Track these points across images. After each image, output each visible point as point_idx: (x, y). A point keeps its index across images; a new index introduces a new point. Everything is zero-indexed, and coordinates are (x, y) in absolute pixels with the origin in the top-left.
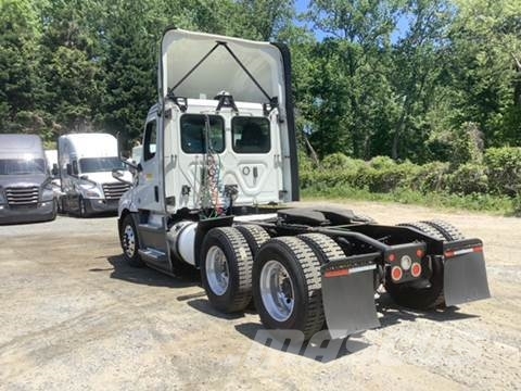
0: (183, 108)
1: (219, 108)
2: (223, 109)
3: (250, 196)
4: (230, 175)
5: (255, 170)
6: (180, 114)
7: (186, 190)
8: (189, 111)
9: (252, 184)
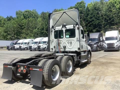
0: (55, 29)
1: (62, 28)
2: (63, 28)
3: (70, 49)
4: (65, 44)
5: (71, 42)
6: (54, 31)
7: (55, 47)
8: (56, 30)
9: (70, 46)
